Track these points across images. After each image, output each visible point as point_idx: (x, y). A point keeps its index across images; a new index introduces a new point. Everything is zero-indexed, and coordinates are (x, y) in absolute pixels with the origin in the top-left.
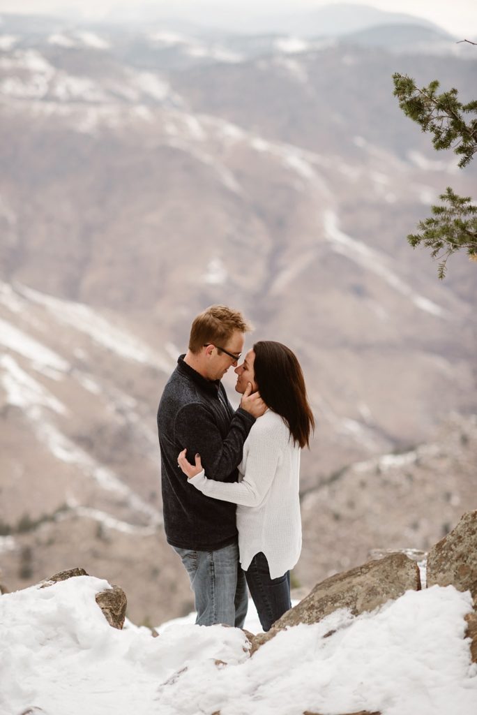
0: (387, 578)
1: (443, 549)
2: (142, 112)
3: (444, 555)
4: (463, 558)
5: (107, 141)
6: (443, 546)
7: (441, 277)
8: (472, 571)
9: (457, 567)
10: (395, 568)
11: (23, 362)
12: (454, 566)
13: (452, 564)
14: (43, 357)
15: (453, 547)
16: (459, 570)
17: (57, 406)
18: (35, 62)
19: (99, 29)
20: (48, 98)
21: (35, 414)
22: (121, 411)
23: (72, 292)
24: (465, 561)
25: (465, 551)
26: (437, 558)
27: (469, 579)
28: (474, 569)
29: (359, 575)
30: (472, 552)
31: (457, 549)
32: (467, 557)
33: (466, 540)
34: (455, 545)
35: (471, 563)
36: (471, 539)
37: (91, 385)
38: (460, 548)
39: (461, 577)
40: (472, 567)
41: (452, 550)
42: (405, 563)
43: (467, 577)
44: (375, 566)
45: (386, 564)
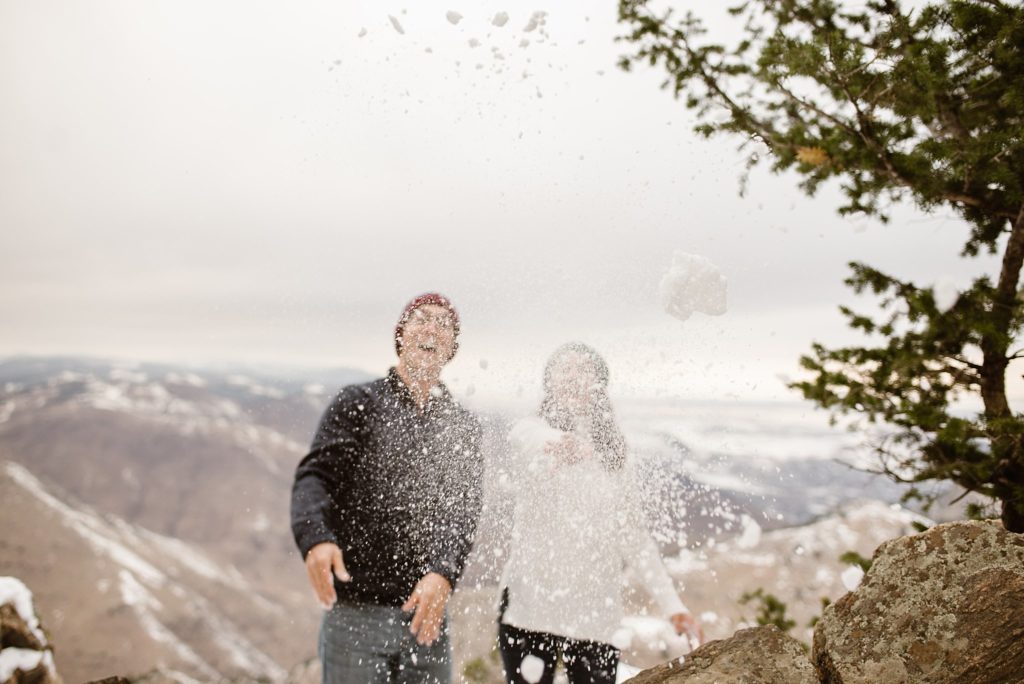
0: (760, 676)
1: (856, 614)
2: (222, 424)
3: (864, 625)
4: (914, 628)
5: (199, 441)
6: (853, 608)
7: (741, 194)
8: (947, 653)
9: (905, 647)
10: (767, 654)
11: (136, 576)
12: (897, 644)
13: (889, 641)
14: (150, 573)
15: (880, 606)
16: (912, 653)
17: (156, 604)
18: (158, 391)
19: (200, 373)
20: (166, 412)
21: (141, 610)
22: (198, 608)
23: (170, 532)
24: (922, 634)
25: (916, 613)
26: (847, 632)
27: (945, 671)
28: (951, 649)
29: (694, 672)
30: (936, 614)
31: (892, 611)
32: (926, 626)
33: (910, 591)
34: (884, 602)
35: (940, 637)
36: (922, 589)
37: (178, 591)
38: (901, 609)
39: (924, 667)
40: (944, 645)
41: (880, 614)
42: (782, 644)
43: (936, 668)
44: (722, 651)
45: (746, 646)
